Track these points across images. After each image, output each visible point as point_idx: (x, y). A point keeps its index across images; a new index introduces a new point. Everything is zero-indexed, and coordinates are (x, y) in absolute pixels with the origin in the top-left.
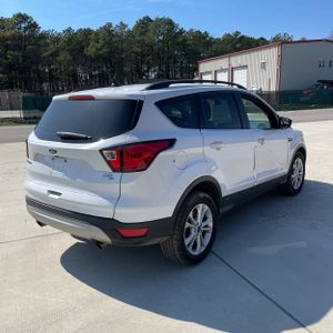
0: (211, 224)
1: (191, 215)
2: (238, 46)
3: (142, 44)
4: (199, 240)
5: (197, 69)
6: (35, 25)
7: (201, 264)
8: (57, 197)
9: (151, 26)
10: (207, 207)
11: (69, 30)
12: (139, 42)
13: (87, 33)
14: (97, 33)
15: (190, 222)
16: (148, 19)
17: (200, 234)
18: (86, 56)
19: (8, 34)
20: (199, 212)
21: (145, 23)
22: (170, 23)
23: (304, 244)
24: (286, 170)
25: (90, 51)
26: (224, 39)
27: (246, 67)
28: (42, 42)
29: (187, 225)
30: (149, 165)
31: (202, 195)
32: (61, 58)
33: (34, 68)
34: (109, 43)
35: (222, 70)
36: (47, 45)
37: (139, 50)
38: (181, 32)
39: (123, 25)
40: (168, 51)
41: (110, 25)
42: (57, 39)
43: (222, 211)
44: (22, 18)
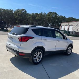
0: (41, 57)
1: (36, 53)
2: (72, 20)
3: (49, 18)
4: (38, 60)
5: (60, 25)
6: (26, 12)
7: (38, 65)
8: (10, 45)
9: (51, 14)
10: (41, 53)
11: (33, 13)
12: (48, 17)
13: (37, 14)
14: (39, 15)
15: (36, 55)
16: (51, 12)
17: (38, 58)
18: (36, 19)
19: (20, 13)
20: (39, 53)
21: (50, 13)
22: (56, 13)
23: (63, 65)
24: (66, 49)
25: (37, 18)
26: (69, 18)
27: (72, 25)
28: (27, 15)
29: (35, 55)
30: (27, 41)
31: (39, 50)
32: (30, 19)
33: (24, 20)
34: (41, 17)
35: (67, 26)
36: (28, 16)
37: (48, 19)
38: (58, 16)
39: (45, 13)
40: (54, 20)
41: (42, 13)
42: (30, 15)
43: (45, 54)
44: (23, 10)
